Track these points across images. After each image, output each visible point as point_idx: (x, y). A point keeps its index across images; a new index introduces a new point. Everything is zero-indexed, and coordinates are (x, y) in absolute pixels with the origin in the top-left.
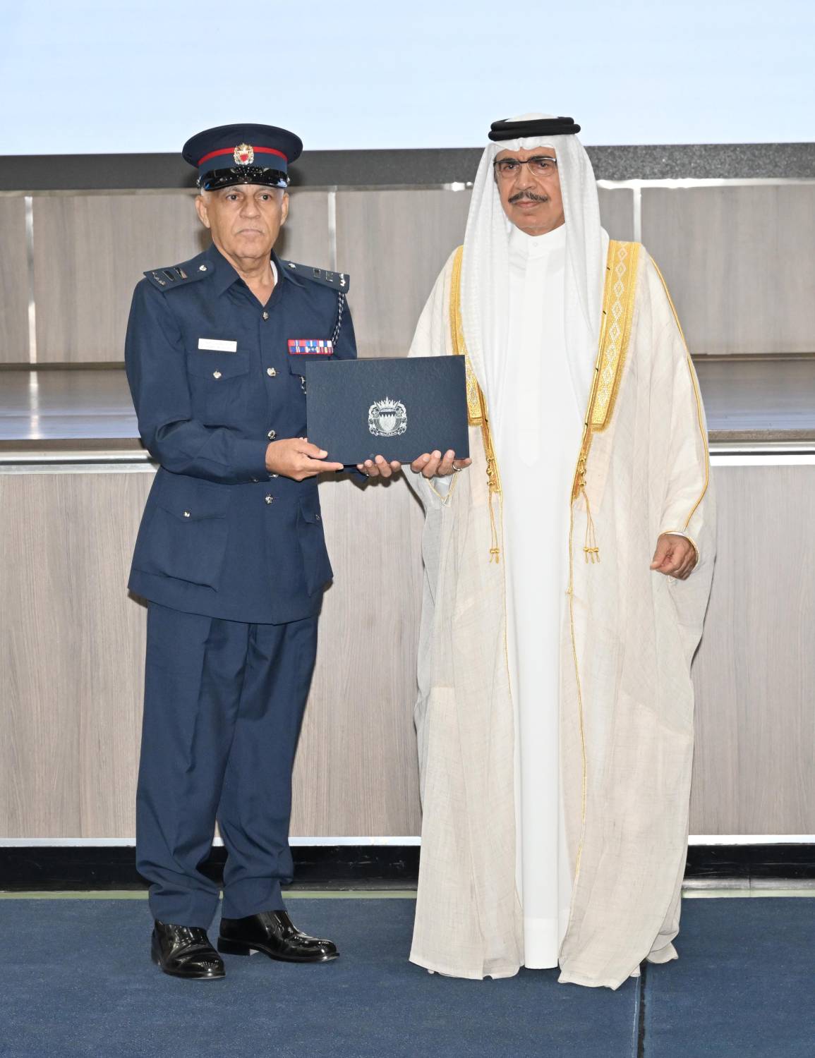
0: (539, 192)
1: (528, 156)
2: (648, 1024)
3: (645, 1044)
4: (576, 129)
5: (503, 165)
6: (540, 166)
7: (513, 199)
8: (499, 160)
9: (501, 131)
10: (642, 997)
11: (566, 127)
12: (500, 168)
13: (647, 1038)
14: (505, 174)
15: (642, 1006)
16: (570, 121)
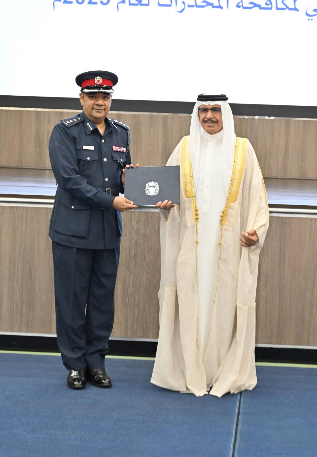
0: (214, 120)
1: (211, 107)
2: (241, 410)
3: (240, 417)
4: (227, 99)
5: (202, 110)
6: (215, 111)
7: (204, 121)
8: (201, 108)
9: (202, 98)
10: (240, 400)
11: (223, 98)
12: (201, 111)
13: (241, 415)
14: (202, 113)
15: (240, 403)
16: (225, 96)
